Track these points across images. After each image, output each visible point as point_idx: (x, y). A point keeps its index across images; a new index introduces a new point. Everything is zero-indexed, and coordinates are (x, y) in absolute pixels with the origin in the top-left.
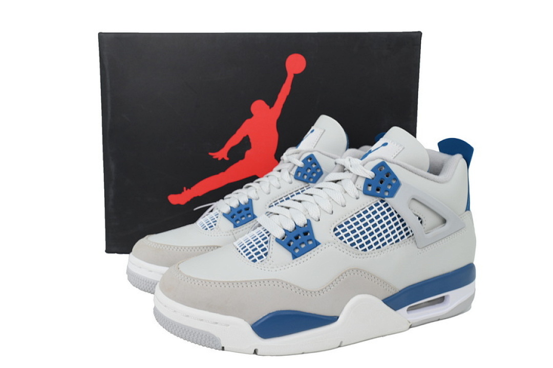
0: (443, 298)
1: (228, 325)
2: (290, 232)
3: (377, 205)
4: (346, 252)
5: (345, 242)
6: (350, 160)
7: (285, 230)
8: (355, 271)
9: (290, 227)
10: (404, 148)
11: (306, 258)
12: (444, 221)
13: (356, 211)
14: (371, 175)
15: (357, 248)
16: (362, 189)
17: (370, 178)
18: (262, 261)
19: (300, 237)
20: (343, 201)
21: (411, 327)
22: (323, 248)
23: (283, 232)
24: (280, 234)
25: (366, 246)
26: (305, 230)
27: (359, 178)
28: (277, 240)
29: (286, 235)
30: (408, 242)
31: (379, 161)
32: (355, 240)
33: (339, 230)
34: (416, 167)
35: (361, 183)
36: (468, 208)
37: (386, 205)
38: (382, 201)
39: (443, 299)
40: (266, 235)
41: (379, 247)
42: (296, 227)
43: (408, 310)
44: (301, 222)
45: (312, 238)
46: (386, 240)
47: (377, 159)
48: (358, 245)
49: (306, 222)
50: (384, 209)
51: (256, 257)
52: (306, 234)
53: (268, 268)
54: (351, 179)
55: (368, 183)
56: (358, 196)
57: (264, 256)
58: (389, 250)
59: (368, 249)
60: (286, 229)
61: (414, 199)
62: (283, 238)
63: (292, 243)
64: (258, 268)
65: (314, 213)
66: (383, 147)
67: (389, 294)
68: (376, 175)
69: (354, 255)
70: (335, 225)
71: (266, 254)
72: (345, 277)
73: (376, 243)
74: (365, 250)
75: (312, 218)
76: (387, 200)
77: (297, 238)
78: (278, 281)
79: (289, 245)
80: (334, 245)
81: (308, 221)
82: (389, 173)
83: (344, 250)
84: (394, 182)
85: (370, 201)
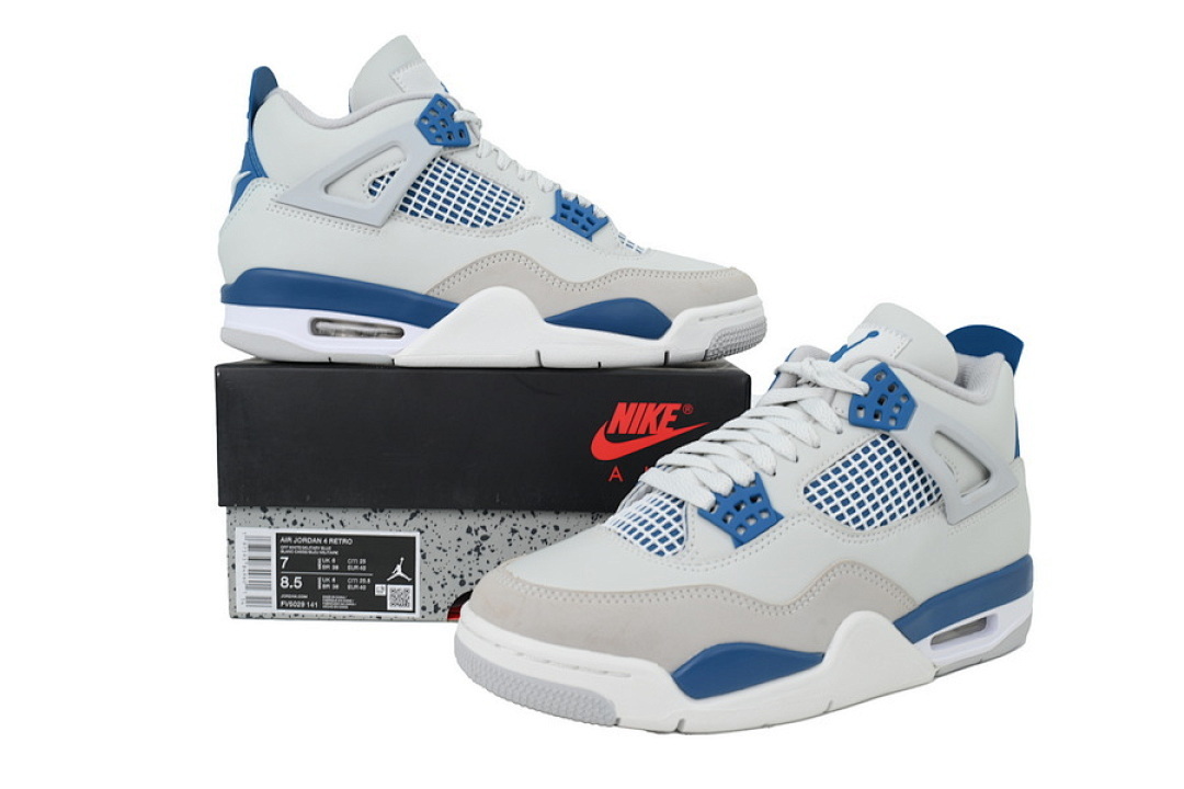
0: (984, 620)
1: (629, 676)
2: (725, 497)
3: (875, 443)
4: (830, 531)
5: (826, 512)
6: (811, 363)
7: (716, 494)
8: (849, 566)
9: (724, 487)
10: (911, 341)
11: (761, 544)
12: (987, 475)
13: (841, 457)
14: (862, 388)
15: (847, 524)
16: (846, 414)
17: (862, 394)
18: (674, 554)
19: (743, 507)
20: (816, 438)
21: (937, 676)
22: (789, 524)
23: (713, 498)
24: (706, 501)
25: (863, 521)
26: (754, 493)
27: (838, 396)
28: (701, 513)
29: (717, 502)
30: (932, 513)
31: (873, 364)
32: (843, 510)
33: (813, 491)
34: (936, 374)
35: (843, 404)
36: (1017, 454)
37: (891, 444)
38: (884, 437)
39: (983, 623)
40: (673, 506)
41: (885, 523)
42: (736, 487)
43: (934, 642)
44: (744, 478)
45: (767, 509)
46: (896, 509)
47: (869, 359)
48: (849, 518)
49: (753, 478)
50: (890, 451)
51: (661, 547)
52: (754, 500)
53: (690, 565)
54: (821, 397)
55: (857, 403)
56: (840, 427)
57: (676, 544)
58: (901, 527)
59: (866, 526)
60: (717, 490)
61: (939, 433)
62: (712, 509)
63: (730, 518)
64: (670, 566)
65: (765, 461)
66: (869, 339)
67: (904, 611)
68: (871, 389)
69: (845, 537)
70: (806, 482)
71: (681, 541)
72: (833, 578)
73: (880, 515)
74: (862, 528)
75: (762, 469)
76: (895, 434)
77: (738, 508)
78: (714, 588)
79: (725, 521)
80: (808, 519)
81: (757, 474)
82: (895, 385)
83: (827, 527)
84: (903, 401)
85: (863, 436)
